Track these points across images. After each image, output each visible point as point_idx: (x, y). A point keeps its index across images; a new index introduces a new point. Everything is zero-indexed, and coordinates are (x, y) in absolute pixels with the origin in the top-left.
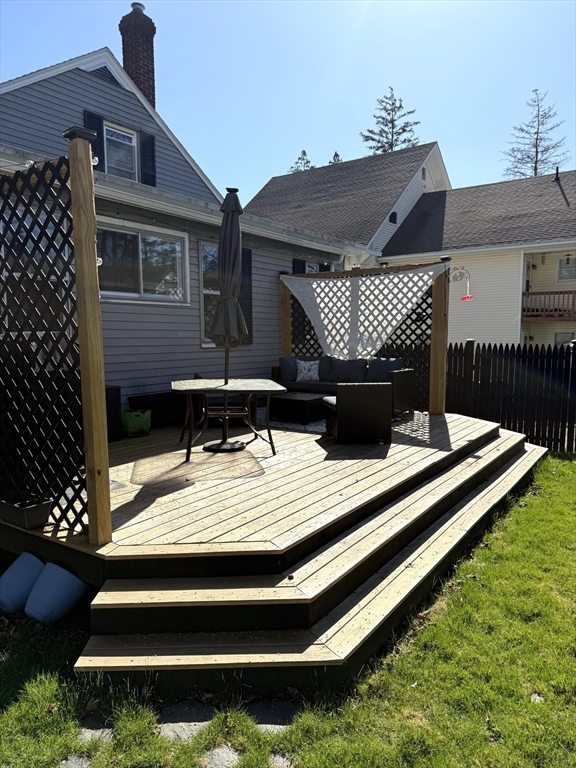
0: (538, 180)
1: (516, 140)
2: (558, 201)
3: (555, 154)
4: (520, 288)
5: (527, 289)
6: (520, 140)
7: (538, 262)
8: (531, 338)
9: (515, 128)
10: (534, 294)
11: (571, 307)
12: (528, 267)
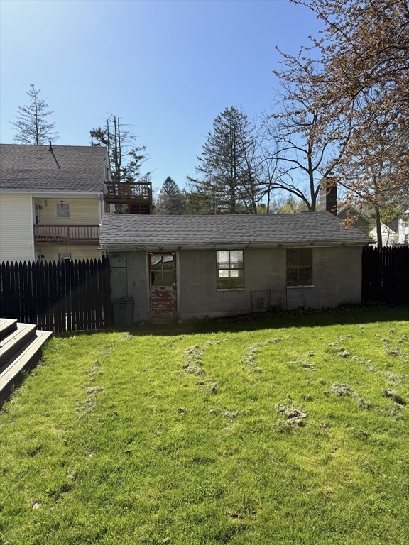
0: (38, 147)
1: (21, 116)
2: (53, 164)
3: (49, 132)
4: (32, 222)
5: (37, 223)
6: (24, 117)
7: (42, 204)
8: (43, 257)
9: (20, 108)
10: (41, 226)
11: (67, 235)
12: (36, 207)
